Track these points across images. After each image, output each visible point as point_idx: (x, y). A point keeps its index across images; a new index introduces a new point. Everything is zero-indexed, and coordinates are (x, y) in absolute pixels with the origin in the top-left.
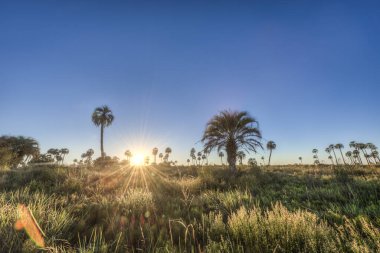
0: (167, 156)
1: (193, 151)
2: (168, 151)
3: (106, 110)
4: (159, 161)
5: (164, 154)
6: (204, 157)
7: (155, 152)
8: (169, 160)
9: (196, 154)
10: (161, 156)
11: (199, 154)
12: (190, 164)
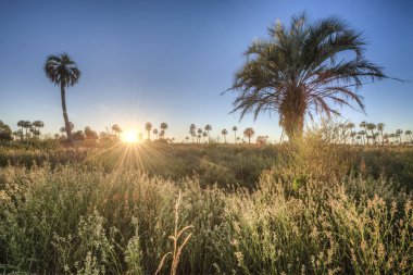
0: (163, 133)
1: (193, 127)
2: (164, 126)
3: (66, 60)
4: (154, 137)
5: (160, 130)
6: (205, 135)
7: (149, 127)
8: (165, 137)
9: (196, 131)
10: (155, 132)
11: (200, 131)
12: (190, 141)
